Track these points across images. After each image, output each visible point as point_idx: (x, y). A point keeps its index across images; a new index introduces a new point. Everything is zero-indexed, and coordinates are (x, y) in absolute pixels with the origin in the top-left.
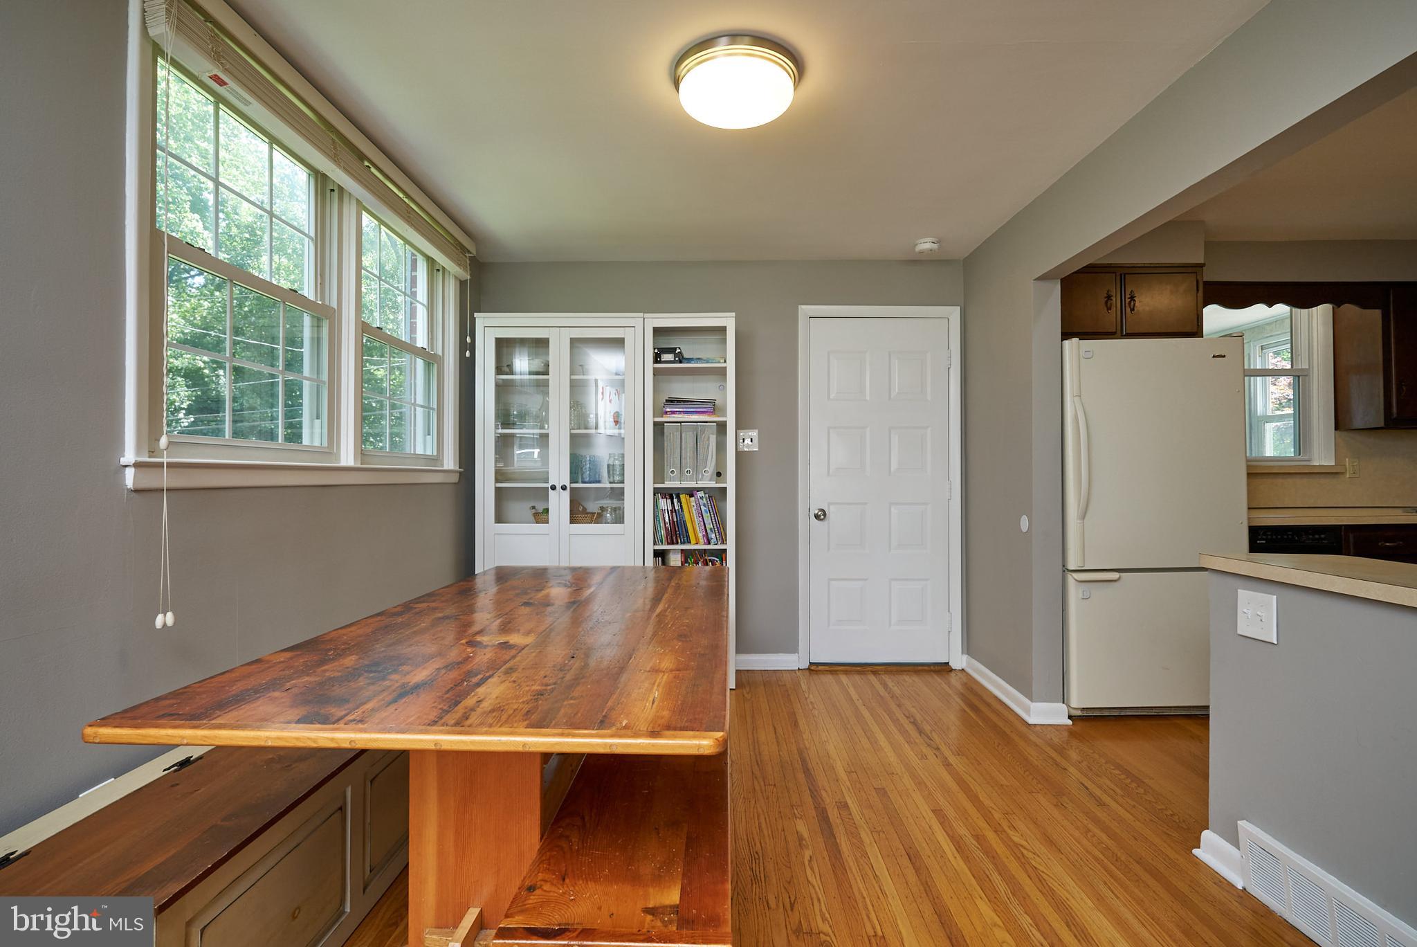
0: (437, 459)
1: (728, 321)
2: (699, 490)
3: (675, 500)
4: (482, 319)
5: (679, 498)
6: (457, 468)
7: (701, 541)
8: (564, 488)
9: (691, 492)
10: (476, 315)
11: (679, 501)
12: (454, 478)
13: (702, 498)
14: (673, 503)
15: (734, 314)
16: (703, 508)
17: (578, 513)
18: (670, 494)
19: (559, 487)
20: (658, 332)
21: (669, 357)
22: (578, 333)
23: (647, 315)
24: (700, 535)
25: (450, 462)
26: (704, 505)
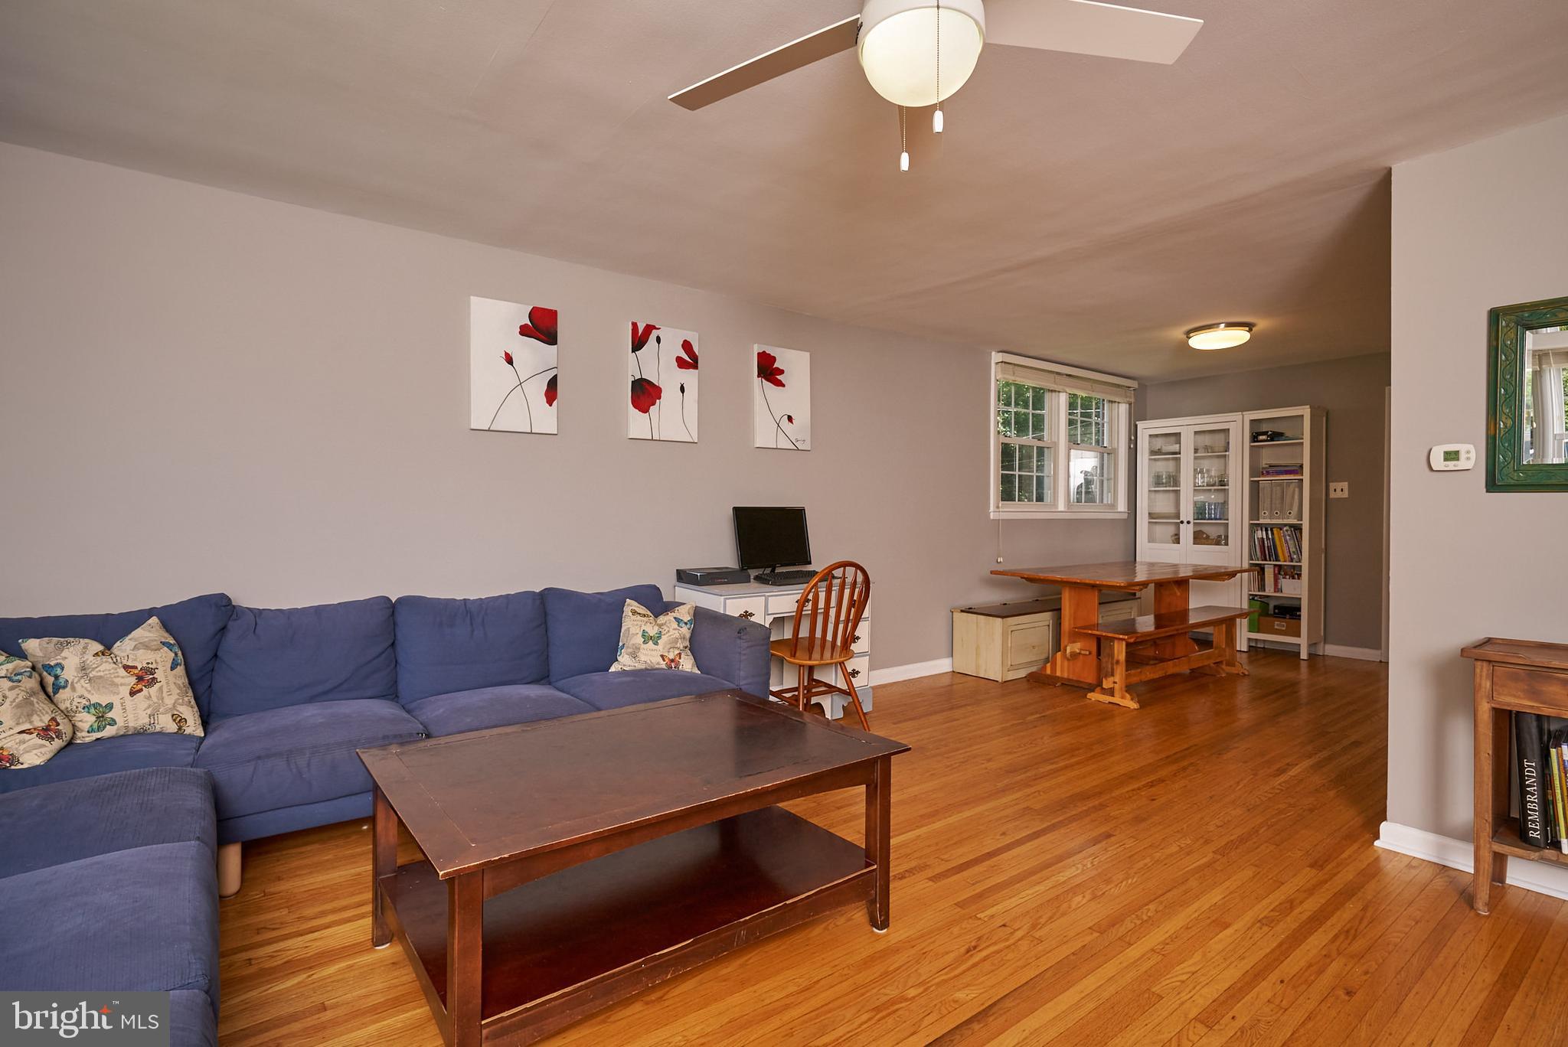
0: (1113, 506)
1: (1305, 411)
2: (1285, 525)
3: (1269, 532)
4: (1141, 425)
5: (1272, 530)
6: (1126, 510)
7: (1288, 559)
8: (1188, 522)
9: (1280, 527)
10: (1137, 423)
11: (1273, 534)
12: (1125, 516)
13: (1287, 531)
14: (1267, 534)
15: (1308, 406)
16: (1288, 538)
17: (1199, 538)
18: (1266, 528)
19: (1185, 522)
20: (1252, 421)
21: (1264, 437)
22: (1198, 428)
23: (1244, 413)
24: (1287, 555)
25: (1122, 506)
26: (1289, 536)
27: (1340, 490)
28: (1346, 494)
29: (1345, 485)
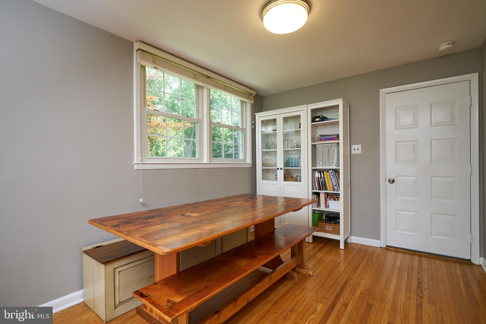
0: (245, 160)
1: (339, 102)
2: (330, 170)
3: (322, 174)
4: (258, 115)
5: (323, 173)
6: (251, 163)
7: (332, 189)
8: (281, 169)
9: (328, 170)
10: (256, 114)
12: (251, 166)
13: (331, 173)
14: (321, 175)
15: (341, 99)
16: (332, 177)
17: (286, 178)
18: (320, 171)
19: (280, 169)
20: (313, 111)
21: (318, 119)
22: (285, 115)
23: (308, 105)
24: (331, 187)
25: (249, 161)
26: (332, 176)
27: (357, 149)
28: (360, 152)
29: (359, 146)
